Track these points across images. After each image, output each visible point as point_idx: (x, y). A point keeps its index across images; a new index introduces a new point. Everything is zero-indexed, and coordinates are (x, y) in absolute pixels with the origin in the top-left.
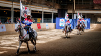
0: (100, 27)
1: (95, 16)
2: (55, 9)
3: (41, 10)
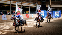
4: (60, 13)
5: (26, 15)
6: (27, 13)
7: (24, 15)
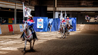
0: (88, 29)
1: (82, 15)
2: (32, 6)
3: (14, 7)
4: (75, 21)
5: (7, 26)
6: (9, 22)
7: (4, 25)
